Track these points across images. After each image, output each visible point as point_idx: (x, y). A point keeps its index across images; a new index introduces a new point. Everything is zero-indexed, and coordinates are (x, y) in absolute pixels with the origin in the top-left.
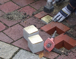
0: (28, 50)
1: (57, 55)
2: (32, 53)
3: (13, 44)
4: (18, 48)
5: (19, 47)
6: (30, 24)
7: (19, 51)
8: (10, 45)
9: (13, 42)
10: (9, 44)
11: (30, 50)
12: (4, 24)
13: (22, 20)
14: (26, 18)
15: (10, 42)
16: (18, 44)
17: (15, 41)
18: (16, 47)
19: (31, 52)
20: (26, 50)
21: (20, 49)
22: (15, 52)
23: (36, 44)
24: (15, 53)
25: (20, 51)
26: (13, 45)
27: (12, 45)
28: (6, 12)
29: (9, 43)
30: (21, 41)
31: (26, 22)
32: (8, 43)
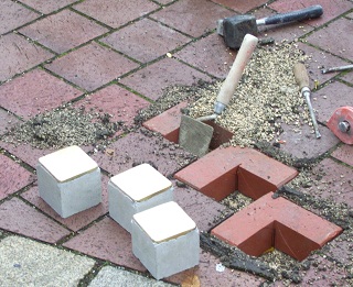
0: (135, 267)
1: (258, 283)
2: (151, 277)
3: (70, 244)
4: (93, 262)
5: (95, 258)
6: (128, 158)
7: (97, 272)
8: (56, 251)
9: (66, 239)
10: (52, 244)
11: (142, 265)
12: (24, 164)
13: (94, 145)
14: (110, 135)
15: (57, 237)
16: (89, 244)
17: (76, 233)
18: (85, 258)
19: (146, 274)
20: (127, 269)
21: (100, 263)
22: (82, 277)
23: (167, 240)
24: (81, 280)
25: (100, 273)
26: (68, 249)
27: (64, 248)
28: (27, 115)
29: (53, 242)
30: (99, 232)
31: (112, 154)
32: (46, 243)
